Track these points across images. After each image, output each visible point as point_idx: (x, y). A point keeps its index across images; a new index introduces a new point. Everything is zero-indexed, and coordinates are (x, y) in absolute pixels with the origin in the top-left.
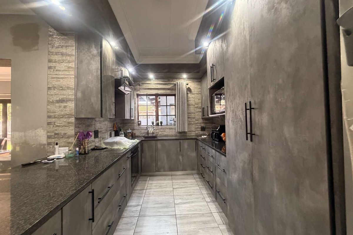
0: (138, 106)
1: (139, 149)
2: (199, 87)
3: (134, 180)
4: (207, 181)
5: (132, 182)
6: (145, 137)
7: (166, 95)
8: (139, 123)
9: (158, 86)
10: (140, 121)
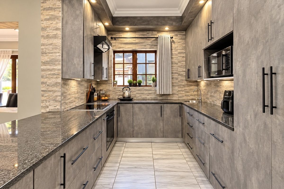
0: (114, 64)
1: (115, 112)
2: (183, 41)
3: (109, 144)
4: (197, 155)
5: (108, 147)
6: (121, 100)
7: (146, 52)
8: (115, 83)
9: (135, 41)
10: (116, 82)
